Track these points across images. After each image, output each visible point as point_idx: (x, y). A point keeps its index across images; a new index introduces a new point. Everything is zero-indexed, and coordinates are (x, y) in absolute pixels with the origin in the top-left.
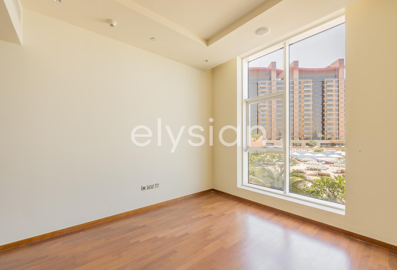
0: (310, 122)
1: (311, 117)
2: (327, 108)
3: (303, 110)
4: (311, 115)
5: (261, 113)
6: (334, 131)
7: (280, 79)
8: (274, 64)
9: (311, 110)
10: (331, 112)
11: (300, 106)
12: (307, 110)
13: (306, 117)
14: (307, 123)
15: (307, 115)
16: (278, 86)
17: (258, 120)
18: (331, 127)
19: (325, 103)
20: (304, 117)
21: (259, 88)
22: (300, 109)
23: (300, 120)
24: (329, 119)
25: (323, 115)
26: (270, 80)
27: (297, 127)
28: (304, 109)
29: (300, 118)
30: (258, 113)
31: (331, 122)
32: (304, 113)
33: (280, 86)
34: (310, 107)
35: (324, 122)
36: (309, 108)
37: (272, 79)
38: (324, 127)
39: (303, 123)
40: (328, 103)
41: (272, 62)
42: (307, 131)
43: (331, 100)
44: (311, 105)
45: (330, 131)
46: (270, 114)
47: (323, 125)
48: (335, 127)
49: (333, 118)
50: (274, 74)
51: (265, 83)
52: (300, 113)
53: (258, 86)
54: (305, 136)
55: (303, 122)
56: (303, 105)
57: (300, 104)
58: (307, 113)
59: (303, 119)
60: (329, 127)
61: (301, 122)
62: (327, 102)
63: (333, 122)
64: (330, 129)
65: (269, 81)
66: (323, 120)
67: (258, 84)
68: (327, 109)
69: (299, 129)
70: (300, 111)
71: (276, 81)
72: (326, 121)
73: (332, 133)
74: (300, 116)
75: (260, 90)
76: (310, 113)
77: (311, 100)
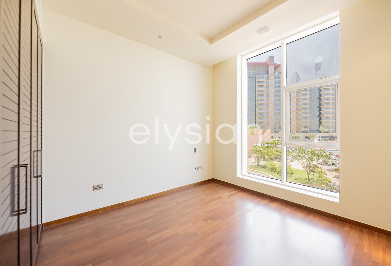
0: (307, 116)
1: (308, 111)
2: (324, 101)
3: (300, 104)
4: (308, 108)
5: (259, 106)
6: (331, 124)
7: (277, 74)
8: (271, 58)
9: (308, 104)
10: (328, 106)
11: (297, 100)
12: (304, 104)
13: (303, 111)
14: (304, 117)
15: (304, 108)
16: (276, 80)
17: (256, 113)
18: (328, 120)
19: (322, 97)
20: (301, 111)
21: (257, 82)
22: (297, 102)
23: (297, 113)
24: (326, 113)
25: (320, 109)
26: (268, 74)
27: (294, 121)
28: (302, 103)
29: (297, 111)
30: (255, 107)
31: (328, 115)
32: (301, 107)
33: (278, 80)
34: (308, 101)
35: (320, 116)
36: (306, 102)
37: (270, 73)
38: (320, 120)
39: (300, 117)
40: (325, 97)
41: (270, 57)
42: (304, 125)
43: (328, 94)
44: (308, 99)
45: (327, 125)
46: (268, 107)
47: (320, 118)
48: (331, 120)
49: (329, 112)
50: (271, 68)
51: (263, 78)
52: (297, 107)
53: (255, 80)
54: (302, 129)
55: (300, 115)
56: (300, 98)
57: (297, 98)
58: (304, 106)
59: (300, 113)
60: (326, 120)
61: (298, 116)
62: (323, 96)
63: (329, 116)
64: (326, 122)
65: (266, 75)
66: (320, 114)
67: (255, 78)
68: (324, 103)
69: (296, 122)
70: (297, 105)
71: (273, 75)
72: (323, 115)
73: (329, 126)
74: (297, 109)
75: (258, 84)
76: (307, 106)
77: (308, 94)
